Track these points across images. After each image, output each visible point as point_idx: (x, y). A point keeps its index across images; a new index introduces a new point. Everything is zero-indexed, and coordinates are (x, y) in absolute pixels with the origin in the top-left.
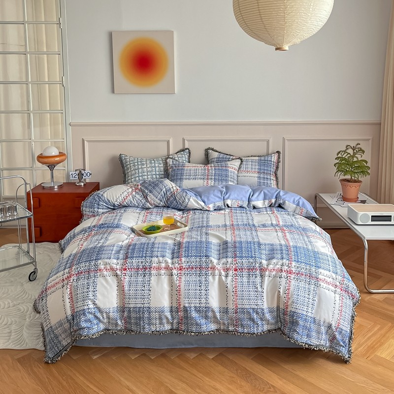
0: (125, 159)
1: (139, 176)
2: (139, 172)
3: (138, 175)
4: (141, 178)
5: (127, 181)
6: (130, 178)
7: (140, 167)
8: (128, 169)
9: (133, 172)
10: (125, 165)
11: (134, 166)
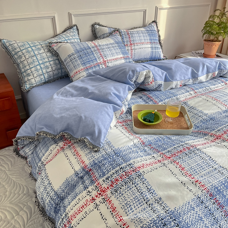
0: (10, 45)
1: (39, 64)
2: (37, 59)
3: (37, 63)
4: (42, 66)
5: (25, 71)
6: (28, 67)
7: (36, 52)
8: (20, 57)
9: (30, 60)
10: (13, 53)
11: (28, 52)
